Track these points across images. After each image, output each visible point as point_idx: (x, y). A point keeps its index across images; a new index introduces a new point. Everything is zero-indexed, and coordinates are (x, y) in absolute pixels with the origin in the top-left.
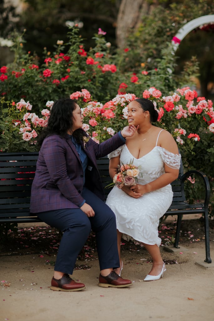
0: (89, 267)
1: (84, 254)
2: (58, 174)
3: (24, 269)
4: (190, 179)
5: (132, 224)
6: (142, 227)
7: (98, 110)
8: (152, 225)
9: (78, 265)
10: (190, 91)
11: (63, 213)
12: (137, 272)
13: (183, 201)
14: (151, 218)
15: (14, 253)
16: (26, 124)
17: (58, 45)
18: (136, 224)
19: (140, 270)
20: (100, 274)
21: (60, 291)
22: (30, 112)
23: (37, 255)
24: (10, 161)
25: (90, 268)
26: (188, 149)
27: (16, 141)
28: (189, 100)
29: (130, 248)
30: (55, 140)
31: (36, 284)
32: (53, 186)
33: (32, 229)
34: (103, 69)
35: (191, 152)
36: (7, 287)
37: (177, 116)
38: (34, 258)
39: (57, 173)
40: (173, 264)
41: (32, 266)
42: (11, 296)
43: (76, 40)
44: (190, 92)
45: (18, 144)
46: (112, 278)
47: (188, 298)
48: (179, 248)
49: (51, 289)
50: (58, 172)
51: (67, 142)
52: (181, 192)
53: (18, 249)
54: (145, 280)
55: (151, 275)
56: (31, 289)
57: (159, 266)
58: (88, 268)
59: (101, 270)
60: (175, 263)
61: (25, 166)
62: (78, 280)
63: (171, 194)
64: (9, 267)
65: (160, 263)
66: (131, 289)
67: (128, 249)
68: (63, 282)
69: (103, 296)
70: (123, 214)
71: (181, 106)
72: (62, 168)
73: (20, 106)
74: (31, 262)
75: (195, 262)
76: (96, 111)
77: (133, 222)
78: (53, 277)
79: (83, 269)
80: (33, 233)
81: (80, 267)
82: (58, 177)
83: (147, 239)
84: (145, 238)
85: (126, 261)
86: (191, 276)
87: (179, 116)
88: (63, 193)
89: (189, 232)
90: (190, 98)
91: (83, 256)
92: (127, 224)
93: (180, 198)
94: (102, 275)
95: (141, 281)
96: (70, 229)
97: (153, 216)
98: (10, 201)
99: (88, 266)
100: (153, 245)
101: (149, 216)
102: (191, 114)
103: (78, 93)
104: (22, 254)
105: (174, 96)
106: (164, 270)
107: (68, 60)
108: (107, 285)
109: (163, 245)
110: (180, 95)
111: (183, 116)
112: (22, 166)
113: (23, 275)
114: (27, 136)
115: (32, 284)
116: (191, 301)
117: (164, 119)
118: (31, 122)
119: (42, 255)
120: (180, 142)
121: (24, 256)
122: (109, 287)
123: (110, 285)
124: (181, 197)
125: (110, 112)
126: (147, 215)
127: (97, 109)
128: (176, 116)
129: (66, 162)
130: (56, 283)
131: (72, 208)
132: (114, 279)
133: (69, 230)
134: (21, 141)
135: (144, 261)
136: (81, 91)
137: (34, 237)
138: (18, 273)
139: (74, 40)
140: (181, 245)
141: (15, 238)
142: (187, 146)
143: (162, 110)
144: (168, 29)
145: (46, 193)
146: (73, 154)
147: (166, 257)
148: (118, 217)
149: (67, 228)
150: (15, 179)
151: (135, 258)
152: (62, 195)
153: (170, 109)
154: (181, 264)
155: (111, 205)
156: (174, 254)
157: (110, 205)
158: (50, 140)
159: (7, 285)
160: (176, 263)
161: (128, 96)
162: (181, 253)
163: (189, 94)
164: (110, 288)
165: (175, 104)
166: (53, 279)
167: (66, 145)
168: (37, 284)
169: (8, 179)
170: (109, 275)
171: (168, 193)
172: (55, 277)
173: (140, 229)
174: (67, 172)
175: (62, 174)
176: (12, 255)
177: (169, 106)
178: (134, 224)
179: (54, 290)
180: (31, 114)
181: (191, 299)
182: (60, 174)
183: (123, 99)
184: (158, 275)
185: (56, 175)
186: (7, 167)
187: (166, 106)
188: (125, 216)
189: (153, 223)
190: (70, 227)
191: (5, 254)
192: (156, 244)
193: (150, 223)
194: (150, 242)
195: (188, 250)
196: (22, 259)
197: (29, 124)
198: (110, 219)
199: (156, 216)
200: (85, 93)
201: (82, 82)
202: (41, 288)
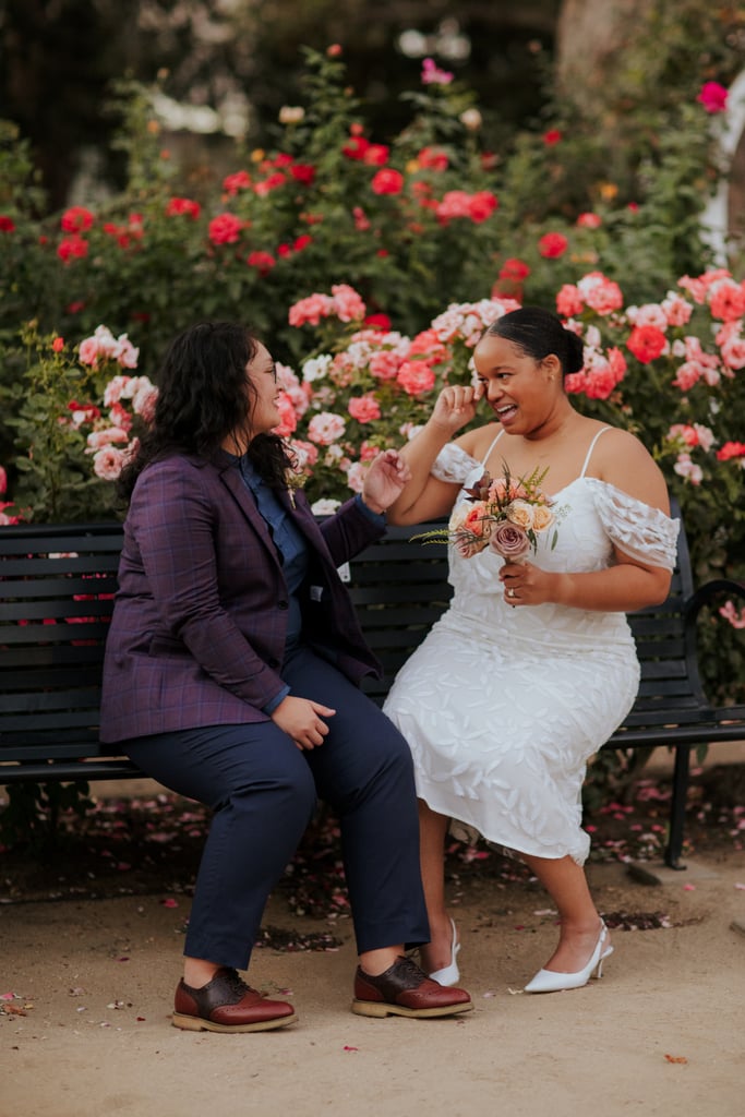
0: (334, 944)
1: (329, 896)
2: (180, 600)
3: (93, 949)
4: (728, 610)
5: (476, 782)
6: (514, 794)
7: (389, 364)
8: (550, 785)
9: (297, 935)
10: (731, 283)
11: (210, 744)
12: (509, 958)
13: (691, 695)
14: (547, 759)
15: (72, 890)
16: (115, 417)
17: (284, 126)
18: (488, 782)
19: (522, 951)
20: (359, 966)
21: (204, 1030)
22: (128, 372)
23: (155, 898)
24: (52, 556)
25: (341, 944)
26: (721, 502)
27: (76, 483)
28: (726, 319)
29: (503, 871)
30: (176, 477)
31: (126, 1007)
32: (172, 643)
33: (160, 804)
34: (443, 209)
35: (732, 513)
36: (15, 1016)
37: (681, 381)
38: (141, 909)
39: (178, 597)
40: (650, 928)
41: (128, 940)
42: (16, 1048)
43: (332, 104)
44: (728, 290)
45: (82, 492)
46: (399, 982)
47: (668, 1057)
48: (684, 868)
49: (173, 1025)
50: (182, 595)
51: (222, 480)
52: (683, 662)
53: (92, 875)
54: (530, 987)
55: (551, 970)
56: (103, 1025)
57: (585, 939)
58: (333, 947)
59: (359, 954)
60: (657, 925)
61: (101, 574)
62: (284, 991)
63: (630, 669)
64: (40, 945)
65: (586, 924)
66: (467, 1023)
67: (494, 875)
68: (214, 996)
69: (356, 1049)
70: (442, 742)
71: (693, 342)
72: (196, 580)
73: (92, 353)
74: (127, 925)
75: (730, 921)
76: (382, 365)
77: (480, 773)
78: (183, 979)
79: (313, 948)
80: (156, 820)
81: (302, 942)
82: (183, 613)
83: (533, 838)
84: (526, 834)
85: (479, 918)
86: (705, 973)
87: (686, 377)
88: (206, 668)
89: (738, 810)
90: (731, 312)
91: (322, 902)
92: (456, 784)
93: (681, 683)
94: (363, 970)
95: (513, 993)
96: (233, 802)
97: (557, 751)
98: (44, 700)
99: (334, 939)
100: (557, 859)
101: (542, 753)
102: (734, 369)
103: (319, 302)
104: (101, 897)
105: (667, 304)
106: (603, 951)
107: (307, 180)
108: (383, 1009)
109: (632, 856)
110: (691, 300)
111: (703, 378)
112: (90, 574)
113: (85, 970)
114: (111, 463)
115: (112, 1006)
116: (679, 1067)
117: (632, 391)
118: (132, 410)
119: (172, 900)
120: (690, 474)
121: (106, 903)
122: (390, 1015)
123: (394, 1010)
124: (685, 678)
125: (418, 370)
126: (532, 748)
127: (384, 359)
128: (675, 378)
129: (214, 557)
130: (192, 1000)
131: (239, 722)
132: (406, 986)
133: (232, 807)
134: (92, 481)
135: (546, 919)
136: (331, 295)
137: (158, 831)
138: (66, 965)
139: (324, 107)
140: (698, 857)
141: (87, 835)
142: (716, 492)
143: (617, 356)
144: (706, 58)
145: (147, 669)
146: (244, 527)
147: (632, 904)
148: (424, 756)
149: (223, 799)
150: (66, 622)
151: (517, 905)
152: (204, 675)
153: (651, 353)
154: (680, 930)
155: (401, 710)
156: (662, 892)
157: (397, 713)
158: (157, 475)
159: (17, 1008)
160: (665, 924)
161: (490, 309)
162: (687, 890)
163: (724, 295)
164: (394, 1019)
165: (673, 334)
166: (183, 986)
167: (216, 493)
168: (130, 1005)
169: (32, 621)
170: (389, 971)
171: (618, 665)
172: (188, 981)
173: (503, 801)
174: (218, 592)
175: (199, 600)
176: (66, 898)
177: (647, 343)
178: (482, 783)
179: (183, 1029)
180: (132, 382)
181: (679, 1061)
182: (190, 601)
183: (472, 321)
184: (581, 970)
185: (173, 605)
186: (44, 577)
187: (635, 342)
188: (452, 753)
189: (558, 777)
190: (234, 793)
191: (36, 896)
192: (568, 857)
193: (543, 777)
194: (545, 847)
195: (715, 875)
196: (95, 914)
197: (124, 420)
198: (391, 761)
199: (570, 753)
200: (344, 300)
201: (357, 260)
202: (140, 1019)
